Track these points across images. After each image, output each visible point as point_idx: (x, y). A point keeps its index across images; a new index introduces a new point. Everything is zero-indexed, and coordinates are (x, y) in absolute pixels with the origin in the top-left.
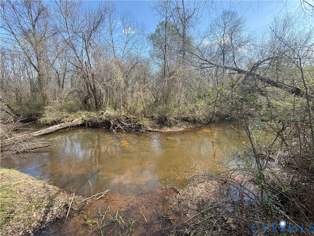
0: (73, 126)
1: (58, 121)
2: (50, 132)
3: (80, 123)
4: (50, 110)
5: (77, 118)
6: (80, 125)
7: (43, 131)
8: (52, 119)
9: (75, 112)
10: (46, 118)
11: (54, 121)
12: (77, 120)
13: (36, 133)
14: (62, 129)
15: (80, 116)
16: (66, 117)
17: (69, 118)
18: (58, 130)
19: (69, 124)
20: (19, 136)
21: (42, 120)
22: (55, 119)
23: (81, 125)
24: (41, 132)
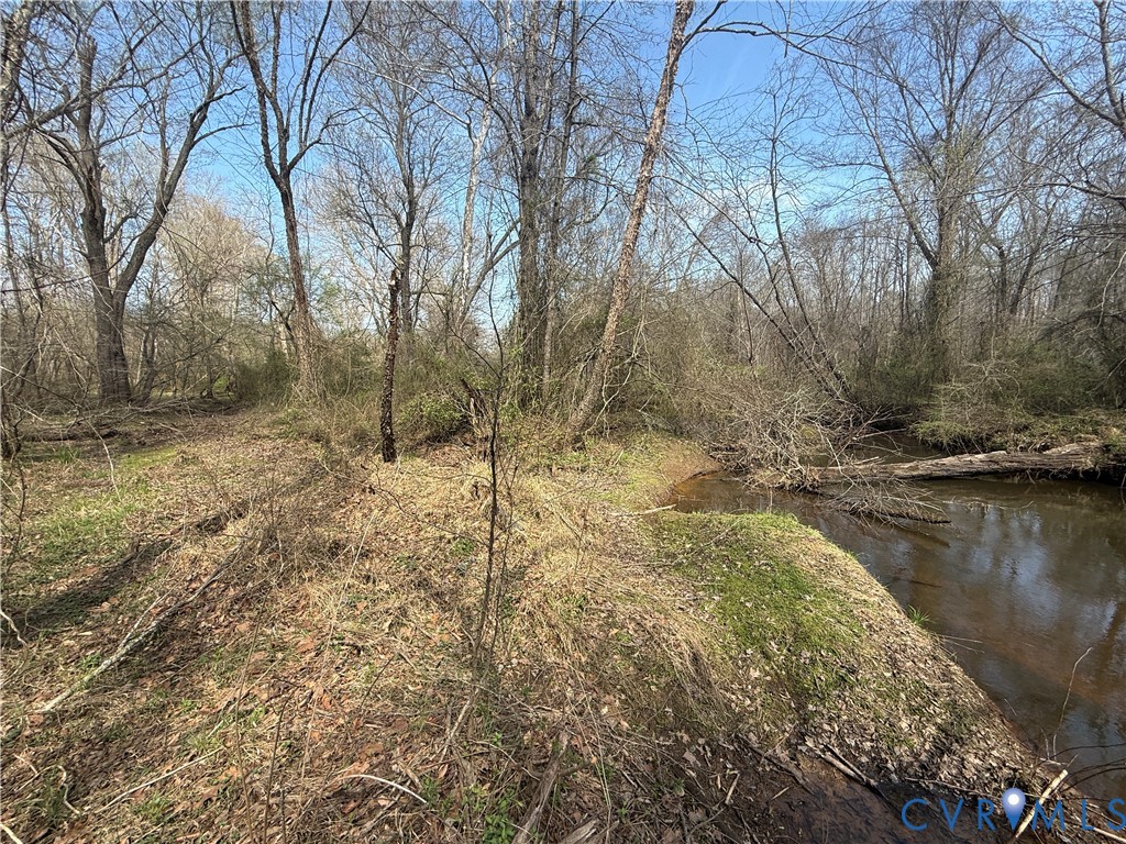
0: (1047, 472)
1: (980, 441)
2: (945, 473)
3: (1088, 463)
4: (958, 399)
5: (1072, 441)
6: (1086, 472)
7: (925, 466)
8: (958, 429)
9: (1067, 409)
10: (937, 423)
11: (963, 437)
12: (1074, 447)
13: (903, 469)
14: (994, 473)
15: (1095, 432)
16: (1017, 430)
17: (1032, 435)
18: (978, 473)
19: (1031, 459)
20: (859, 466)
21: (923, 428)
22: (969, 430)
23: (1089, 474)
24: (916, 468)
